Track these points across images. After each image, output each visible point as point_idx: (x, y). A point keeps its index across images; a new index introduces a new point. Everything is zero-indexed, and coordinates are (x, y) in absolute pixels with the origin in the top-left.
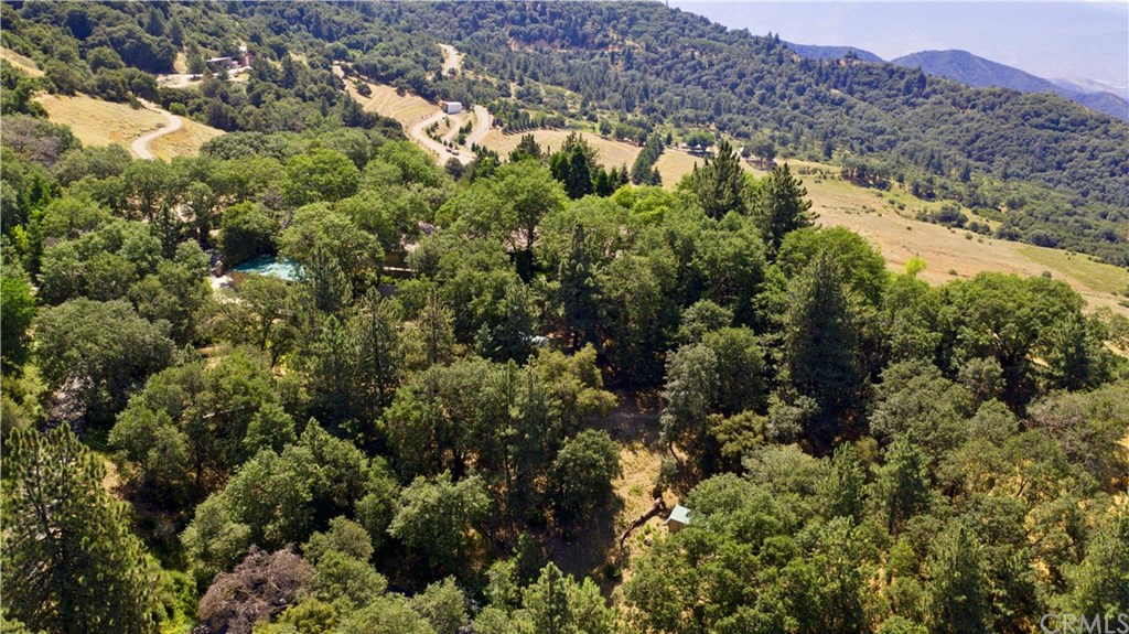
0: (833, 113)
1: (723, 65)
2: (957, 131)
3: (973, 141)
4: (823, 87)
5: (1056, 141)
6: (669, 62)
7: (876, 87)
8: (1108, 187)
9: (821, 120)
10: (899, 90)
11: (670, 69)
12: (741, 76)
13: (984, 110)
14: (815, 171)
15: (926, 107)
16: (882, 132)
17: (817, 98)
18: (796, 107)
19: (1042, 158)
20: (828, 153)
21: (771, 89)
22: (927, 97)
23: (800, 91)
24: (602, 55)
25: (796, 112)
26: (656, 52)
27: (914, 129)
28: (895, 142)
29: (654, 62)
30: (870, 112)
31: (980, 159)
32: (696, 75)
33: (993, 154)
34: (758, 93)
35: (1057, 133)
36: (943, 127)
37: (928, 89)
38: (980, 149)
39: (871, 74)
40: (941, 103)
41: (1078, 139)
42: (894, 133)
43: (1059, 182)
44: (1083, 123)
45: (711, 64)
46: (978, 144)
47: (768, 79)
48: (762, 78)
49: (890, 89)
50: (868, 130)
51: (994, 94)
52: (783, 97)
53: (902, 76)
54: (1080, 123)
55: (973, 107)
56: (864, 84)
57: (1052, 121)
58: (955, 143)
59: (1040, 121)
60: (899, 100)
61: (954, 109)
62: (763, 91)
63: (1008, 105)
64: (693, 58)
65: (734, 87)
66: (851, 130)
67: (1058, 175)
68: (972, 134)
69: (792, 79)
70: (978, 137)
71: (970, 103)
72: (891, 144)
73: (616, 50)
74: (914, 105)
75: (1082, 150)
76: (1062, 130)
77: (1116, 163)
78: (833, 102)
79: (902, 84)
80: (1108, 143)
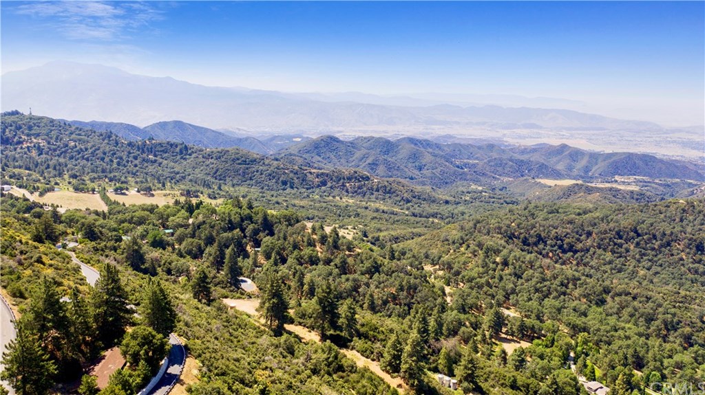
0: (153, 167)
1: (93, 149)
2: (208, 169)
3: (216, 173)
4: (145, 155)
5: (247, 169)
6: (63, 149)
7: (166, 152)
8: (270, 184)
9: (150, 170)
10: (177, 153)
11: (65, 152)
12: (105, 154)
13: (217, 159)
14: (169, 194)
15: (191, 160)
16: (178, 173)
17: (144, 160)
18: (136, 166)
19: (244, 176)
20: (164, 185)
21: (121, 158)
22: (190, 155)
23: (136, 158)
24: (22, 148)
25: (137, 168)
26: (53, 144)
27: (190, 170)
28: (185, 176)
29: (55, 150)
30: (169, 165)
31: (220, 180)
32: (80, 155)
33: (225, 177)
34: (115, 161)
35: (247, 166)
36: (202, 168)
37: (190, 152)
38: (220, 176)
39: (162, 146)
40: (197, 157)
41: (255, 167)
42: (183, 173)
43: (252, 185)
44: (255, 161)
45: (86, 149)
46: (218, 173)
47: (118, 154)
48: (115, 154)
49: (173, 153)
50: (171, 173)
51: (219, 152)
52: (128, 162)
53: (176, 146)
54: (254, 161)
55: (212, 158)
56: (161, 151)
57: (243, 161)
58: (209, 174)
59: (239, 161)
60: (179, 157)
61: (204, 160)
62: (118, 160)
63: (225, 156)
64: (76, 147)
65: (103, 159)
66: (165, 173)
67: (251, 182)
68: (215, 169)
69: (129, 153)
70: (217, 170)
71: (210, 156)
72: (184, 178)
73: (29, 145)
74: (185, 159)
75: (257, 171)
76: (248, 164)
77: (270, 175)
78: (152, 161)
79: (178, 150)
80: (265, 168)
